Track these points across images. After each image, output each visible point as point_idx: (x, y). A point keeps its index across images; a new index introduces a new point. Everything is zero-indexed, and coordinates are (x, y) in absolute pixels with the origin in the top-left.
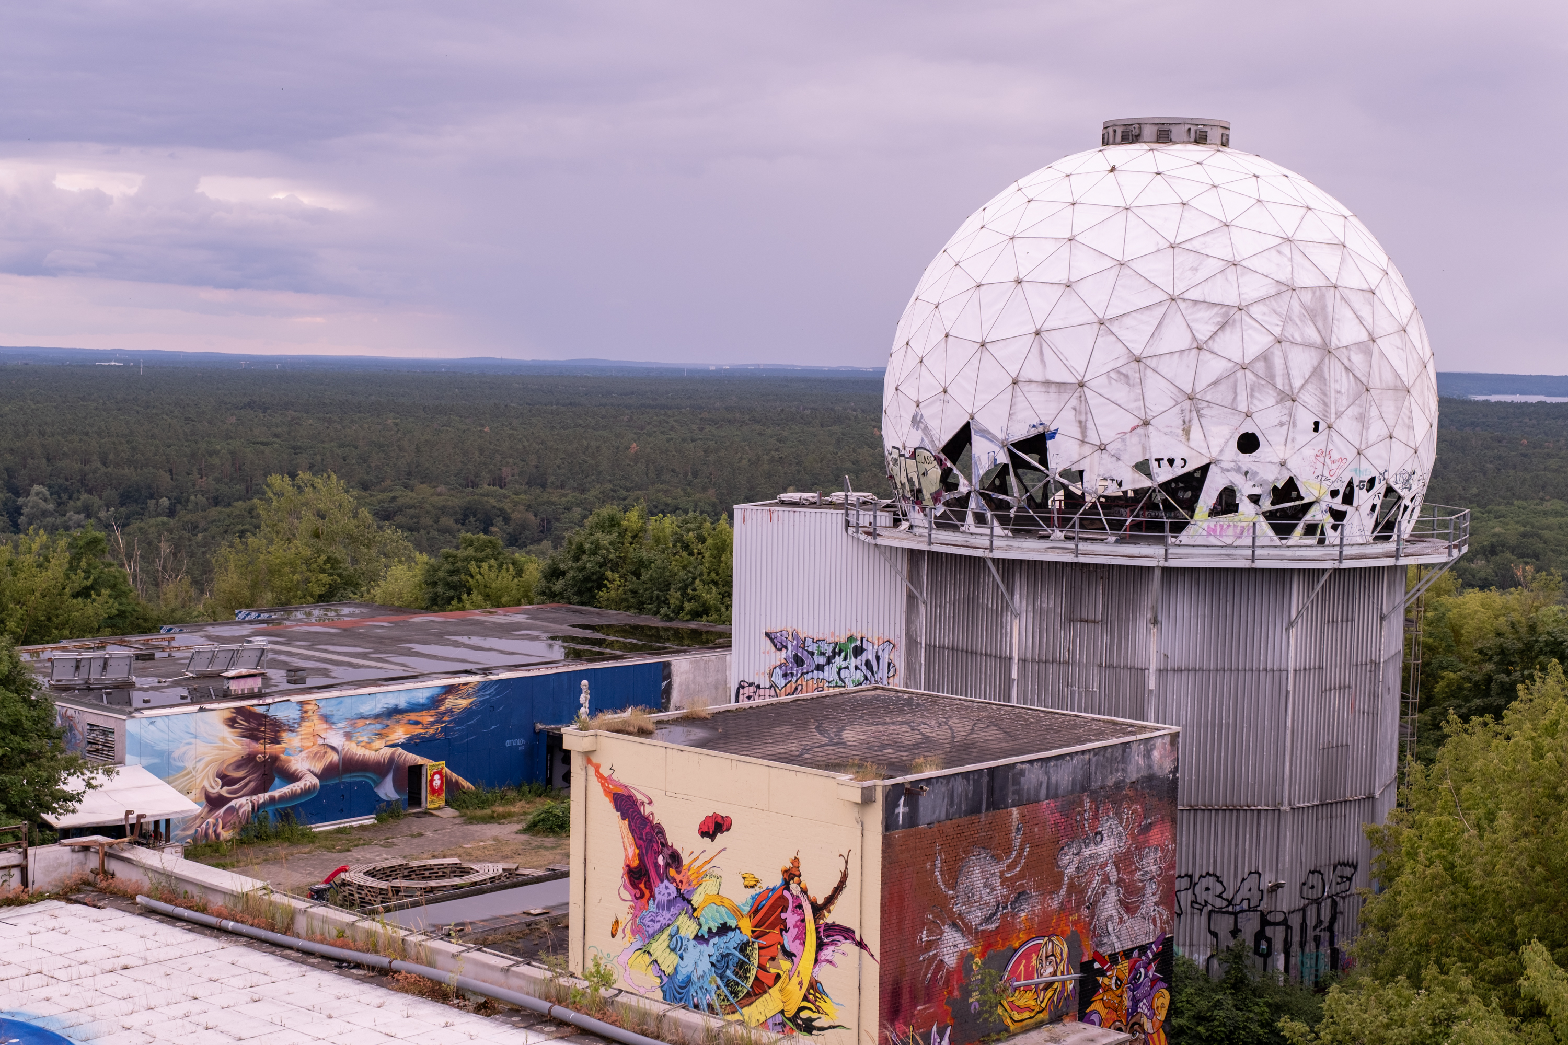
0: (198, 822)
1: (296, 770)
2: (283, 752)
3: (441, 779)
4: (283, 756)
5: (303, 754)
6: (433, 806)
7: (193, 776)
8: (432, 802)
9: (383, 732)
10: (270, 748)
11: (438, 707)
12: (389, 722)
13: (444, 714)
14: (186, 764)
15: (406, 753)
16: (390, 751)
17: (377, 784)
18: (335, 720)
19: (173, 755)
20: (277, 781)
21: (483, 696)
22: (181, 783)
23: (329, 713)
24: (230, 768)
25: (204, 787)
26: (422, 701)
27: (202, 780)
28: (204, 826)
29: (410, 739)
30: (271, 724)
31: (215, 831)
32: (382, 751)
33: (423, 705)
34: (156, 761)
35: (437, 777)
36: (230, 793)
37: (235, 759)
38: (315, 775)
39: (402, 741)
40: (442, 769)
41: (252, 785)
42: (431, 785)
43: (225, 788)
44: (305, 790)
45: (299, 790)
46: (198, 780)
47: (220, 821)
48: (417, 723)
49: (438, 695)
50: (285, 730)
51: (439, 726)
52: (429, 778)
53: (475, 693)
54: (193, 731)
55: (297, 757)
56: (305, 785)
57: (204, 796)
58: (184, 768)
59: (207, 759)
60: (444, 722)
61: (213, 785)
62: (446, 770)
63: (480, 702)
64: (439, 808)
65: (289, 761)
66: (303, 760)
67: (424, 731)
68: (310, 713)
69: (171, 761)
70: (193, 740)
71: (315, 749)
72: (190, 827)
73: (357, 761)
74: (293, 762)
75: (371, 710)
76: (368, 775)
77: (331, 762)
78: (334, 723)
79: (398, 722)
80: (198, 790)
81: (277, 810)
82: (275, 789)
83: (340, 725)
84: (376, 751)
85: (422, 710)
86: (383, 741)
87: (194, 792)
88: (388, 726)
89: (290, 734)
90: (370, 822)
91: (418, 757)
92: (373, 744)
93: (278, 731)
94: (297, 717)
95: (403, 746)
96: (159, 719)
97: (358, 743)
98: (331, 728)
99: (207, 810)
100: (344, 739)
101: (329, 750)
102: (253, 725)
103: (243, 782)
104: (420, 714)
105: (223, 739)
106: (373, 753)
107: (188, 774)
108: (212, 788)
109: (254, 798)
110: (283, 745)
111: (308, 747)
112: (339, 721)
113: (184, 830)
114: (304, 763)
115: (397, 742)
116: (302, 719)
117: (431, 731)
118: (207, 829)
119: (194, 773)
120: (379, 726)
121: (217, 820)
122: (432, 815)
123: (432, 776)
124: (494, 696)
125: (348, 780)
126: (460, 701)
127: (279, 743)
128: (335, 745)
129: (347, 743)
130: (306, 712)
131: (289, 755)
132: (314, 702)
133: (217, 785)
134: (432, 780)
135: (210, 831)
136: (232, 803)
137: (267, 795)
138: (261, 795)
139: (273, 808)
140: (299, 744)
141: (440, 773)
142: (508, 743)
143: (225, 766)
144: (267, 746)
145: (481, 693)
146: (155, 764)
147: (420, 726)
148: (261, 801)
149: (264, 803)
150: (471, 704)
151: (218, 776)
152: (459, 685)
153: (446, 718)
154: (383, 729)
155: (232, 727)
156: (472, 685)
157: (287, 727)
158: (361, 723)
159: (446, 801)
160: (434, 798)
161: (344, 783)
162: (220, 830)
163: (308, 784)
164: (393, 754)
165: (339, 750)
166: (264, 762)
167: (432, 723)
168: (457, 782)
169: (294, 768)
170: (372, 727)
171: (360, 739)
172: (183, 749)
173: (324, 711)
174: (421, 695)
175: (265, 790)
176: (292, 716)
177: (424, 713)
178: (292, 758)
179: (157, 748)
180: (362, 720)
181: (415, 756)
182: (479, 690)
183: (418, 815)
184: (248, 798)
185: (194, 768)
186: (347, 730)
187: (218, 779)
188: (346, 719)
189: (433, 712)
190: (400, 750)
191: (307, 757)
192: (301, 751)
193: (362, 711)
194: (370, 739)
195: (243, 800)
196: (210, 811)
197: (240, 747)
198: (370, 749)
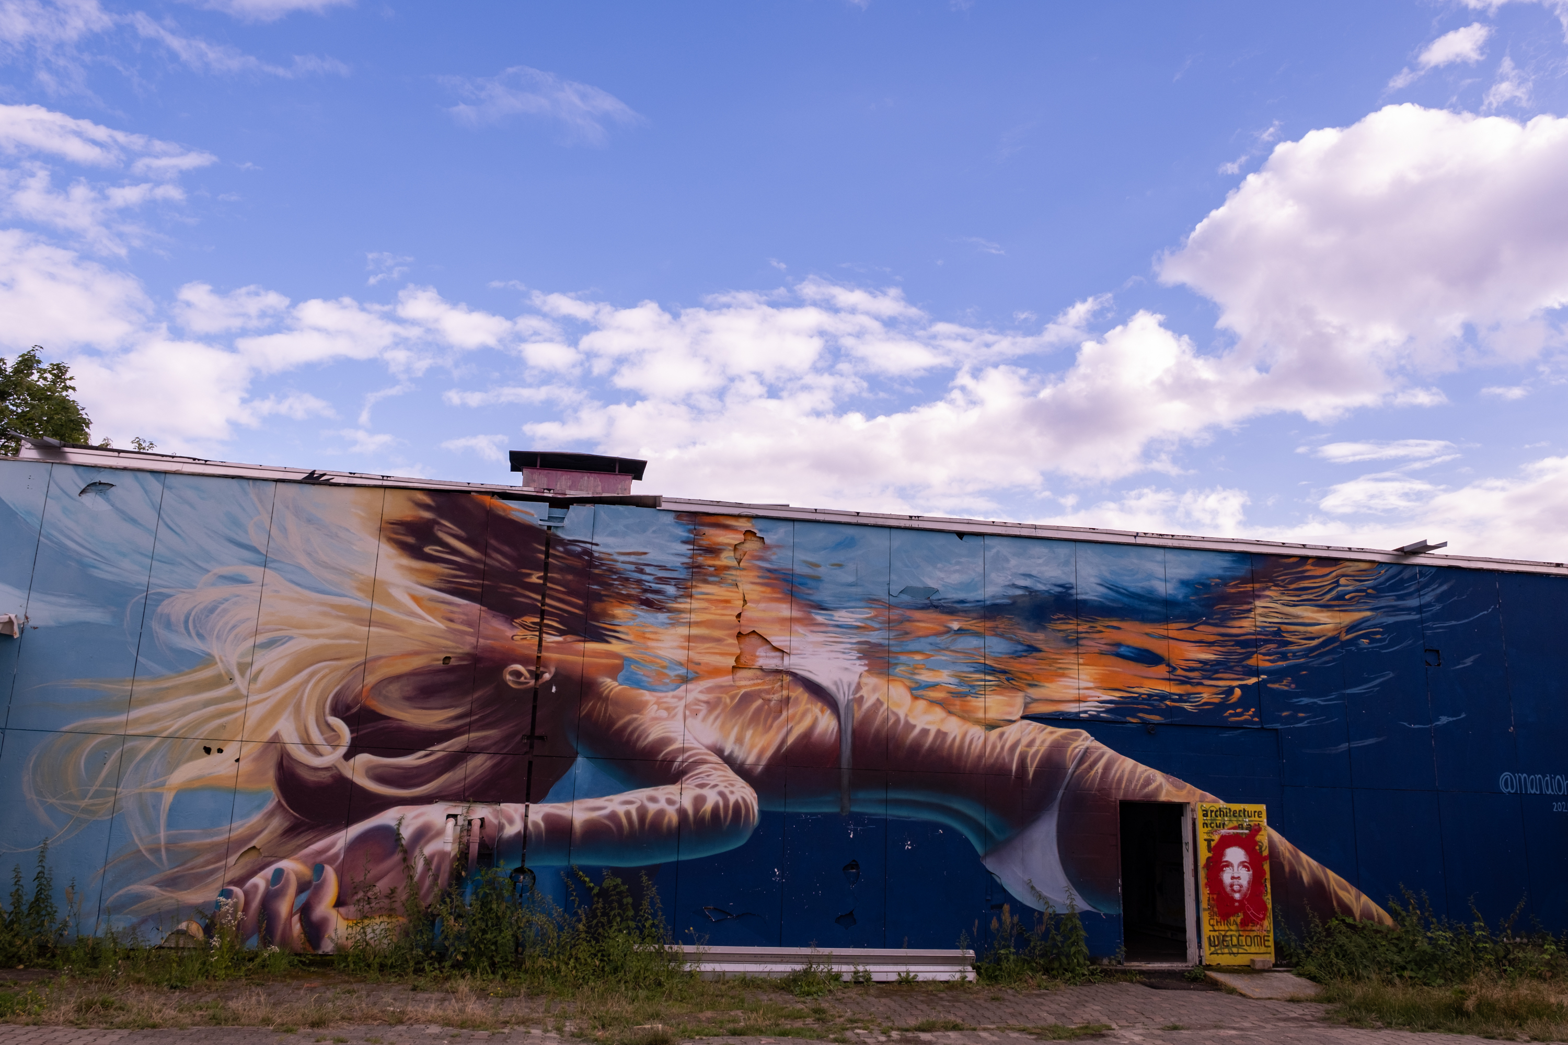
0: (234, 866)
1: (664, 742)
2: (613, 672)
3: (1254, 862)
4: (611, 685)
5: (696, 691)
6: (1225, 960)
7: (236, 695)
8: (1219, 943)
9: (1016, 666)
10: (559, 648)
11: (1225, 618)
12: (1038, 638)
13: (1250, 644)
14: (215, 649)
15: (1109, 752)
16: (1046, 736)
17: (995, 846)
18: (824, 595)
19: (164, 608)
20: (581, 767)
21: (1396, 610)
22: (184, 711)
23: (800, 569)
24: (394, 690)
25: (276, 740)
26: (1163, 589)
27: (274, 714)
28: (260, 881)
29: (1122, 708)
30: (569, 569)
31: (305, 911)
32: (1013, 733)
33: (1168, 603)
34: (94, 615)
35: (1235, 855)
36: (381, 778)
37: (417, 663)
38: (742, 771)
39: (1089, 708)
40: (1255, 830)
41: (478, 765)
42: (1215, 882)
43: (364, 759)
44: (699, 820)
45: (672, 814)
46: (255, 714)
47: (330, 874)
48: (1148, 658)
49: (1225, 581)
50: (624, 599)
51: (1235, 683)
52: (1204, 854)
53: (1363, 596)
54: (257, 539)
55: (669, 698)
56: (699, 801)
57: (271, 774)
58: (207, 660)
59: (300, 644)
60: (1256, 672)
61: (316, 736)
62: (1269, 836)
63: (1387, 628)
64: (1249, 970)
65: (639, 707)
66: (691, 710)
67: (1175, 689)
68: (727, 558)
69: (155, 626)
70: (254, 572)
71: (746, 681)
72: (196, 880)
73: (916, 747)
74: (652, 711)
75: (968, 586)
76: (958, 805)
77: (807, 735)
78: (821, 607)
79: (1074, 642)
80: (250, 750)
81: (571, 873)
82: (571, 796)
83: (843, 616)
84: (991, 726)
85: (1165, 619)
86: (1018, 700)
87: (231, 750)
88: (1032, 649)
89: (645, 616)
90: (943, 973)
91: (1159, 778)
92: (978, 703)
93: (599, 598)
94: (677, 561)
95: (1092, 724)
96: (128, 478)
97: (917, 690)
98: (808, 622)
99: (277, 824)
100: (859, 667)
101: (799, 693)
102: (499, 560)
103: (440, 750)
104: (1160, 630)
105: (374, 589)
106: (976, 734)
107: (217, 682)
108: (311, 747)
109: (481, 812)
110: (615, 647)
111: (716, 672)
112: (843, 602)
113: (172, 883)
114: (695, 724)
115: (1073, 708)
116: (696, 572)
117: (1207, 695)
118: (270, 898)
119: (240, 683)
120: (997, 646)
121: (318, 869)
122: (1215, 986)
123: (1218, 851)
124: (1437, 617)
125: (878, 811)
126: (1307, 613)
127: (600, 637)
128: (823, 679)
129: (872, 681)
130: (713, 551)
131: (638, 684)
132: (745, 525)
133: (333, 740)
134: (1216, 864)
135: (284, 907)
136: (388, 817)
137: (538, 812)
138: (514, 810)
139: (558, 862)
140: (681, 655)
141: (1248, 842)
142: (1507, 781)
143: (371, 680)
144: (550, 639)
145: (1388, 600)
146: (87, 624)
147: (1162, 670)
148: (511, 830)
149: (524, 838)
150: (1351, 628)
151: (341, 709)
152: (1305, 559)
153: (1260, 661)
154: (1016, 655)
155: (415, 552)
156: (1351, 569)
157: (634, 591)
158: (926, 622)
159: (1279, 950)
160: (1231, 929)
161: (858, 818)
162: (325, 907)
163: (712, 798)
164: (1058, 748)
165: (842, 698)
166: (535, 691)
167: (1209, 670)
168: (1319, 887)
169: (654, 733)
170: (974, 642)
171: (926, 677)
172: (208, 595)
173: (780, 559)
174: (1159, 571)
175: (530, 795)
176: (654, 556)
177: (1173, 629)
178: (647, 696)
179: (104, 573)
180: (932, 615)
181: (1143, 770)
182: (1379, 590)
183: (1156, 981)
184: (458, 810)
185: (243, 668)
186: (875, 637)
187: (338, 723)
188: (871, 601)
189: (1206, 631)
190: (1084, 741)
191: (712, 706)
192: (685, 680)
193: (931, 583)
194: (962, 681)
195: (435, 814)
196: (292, 831)
197: (441, 625)
198: (966, 716)
